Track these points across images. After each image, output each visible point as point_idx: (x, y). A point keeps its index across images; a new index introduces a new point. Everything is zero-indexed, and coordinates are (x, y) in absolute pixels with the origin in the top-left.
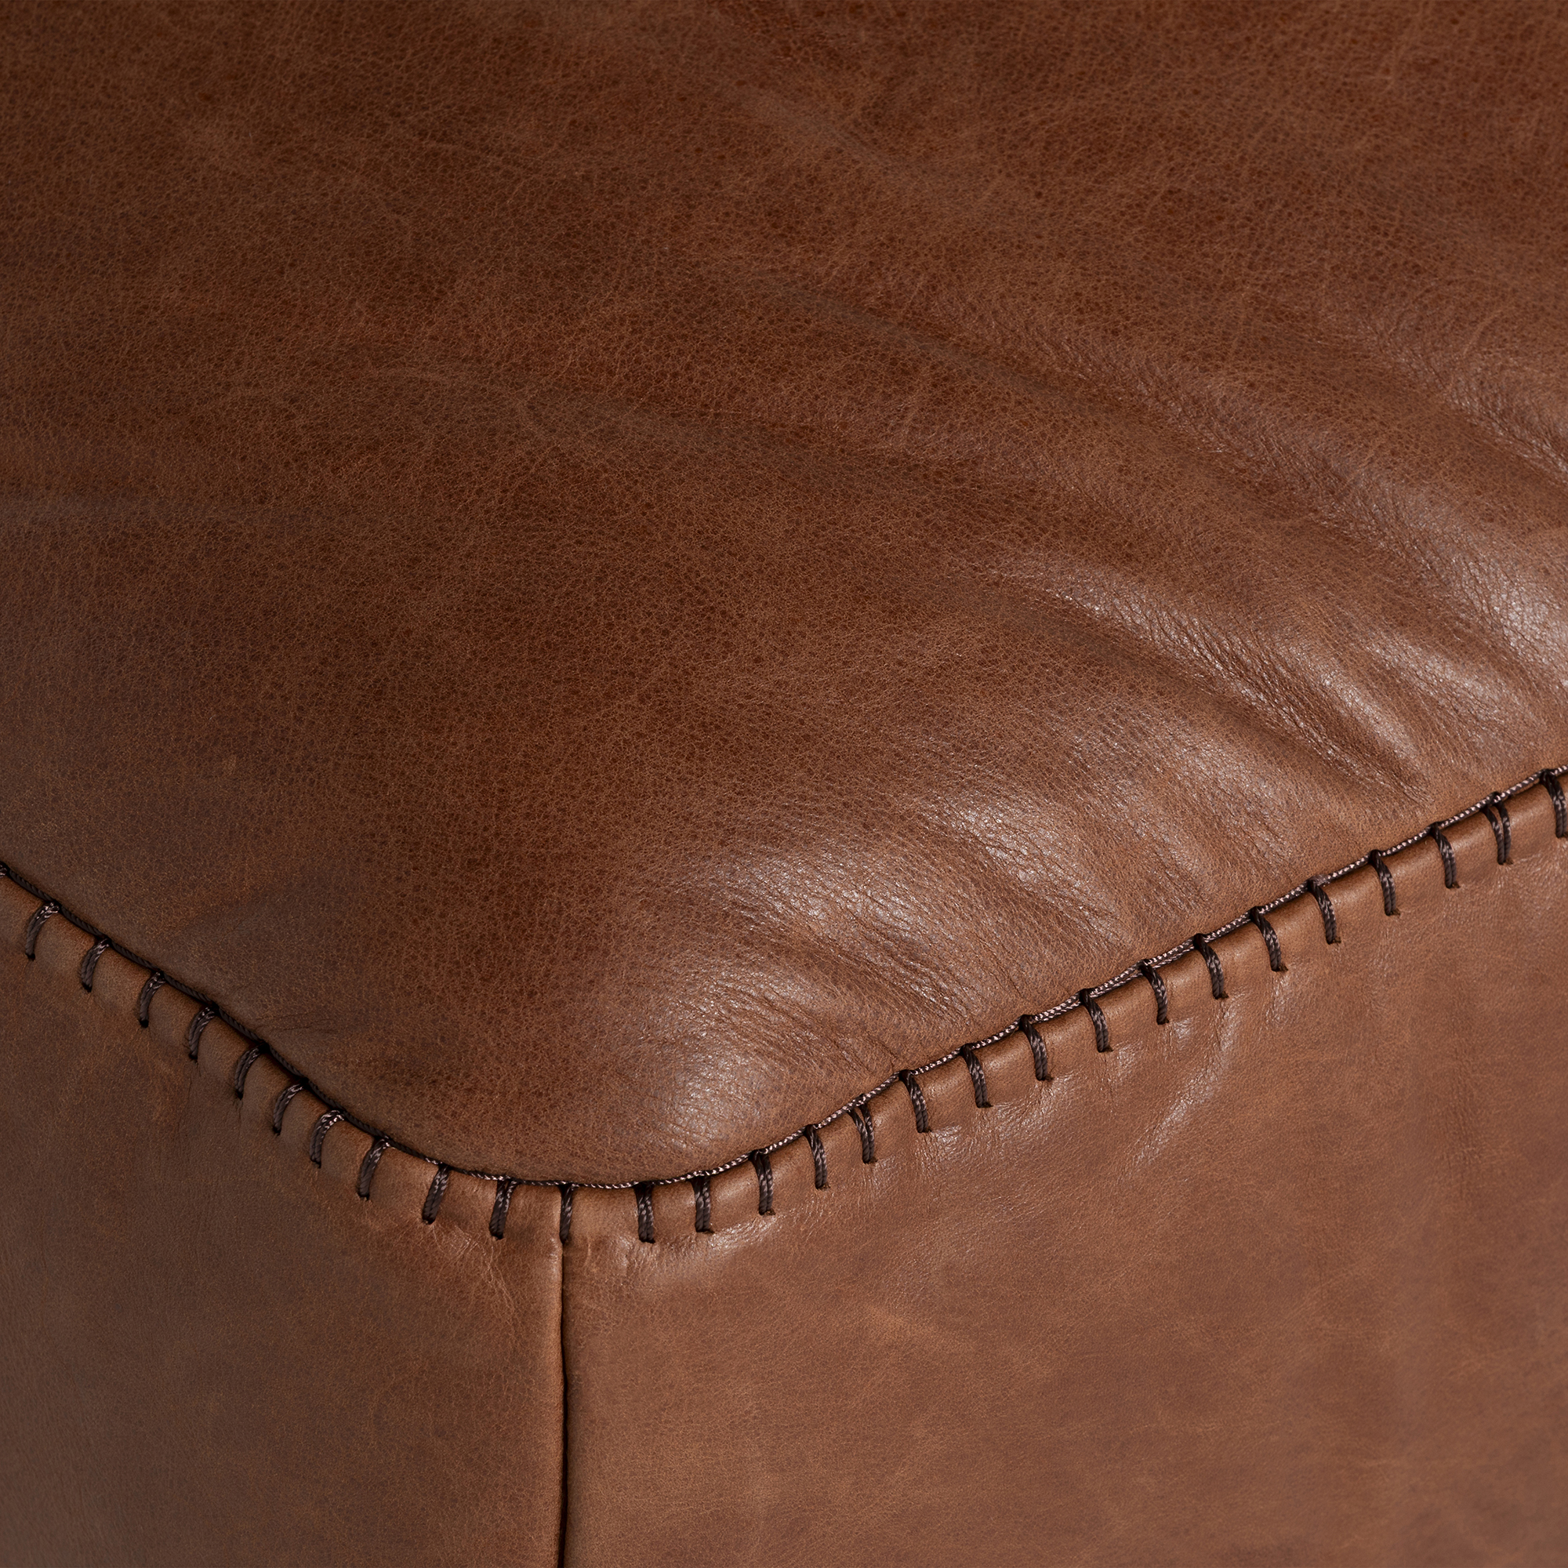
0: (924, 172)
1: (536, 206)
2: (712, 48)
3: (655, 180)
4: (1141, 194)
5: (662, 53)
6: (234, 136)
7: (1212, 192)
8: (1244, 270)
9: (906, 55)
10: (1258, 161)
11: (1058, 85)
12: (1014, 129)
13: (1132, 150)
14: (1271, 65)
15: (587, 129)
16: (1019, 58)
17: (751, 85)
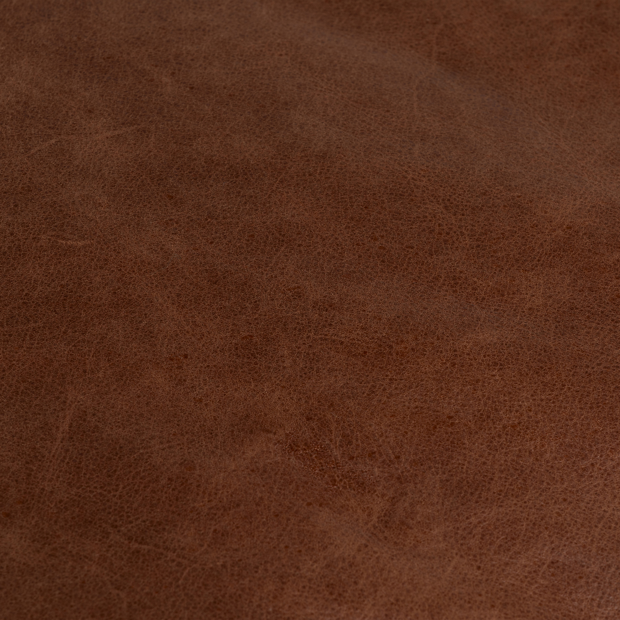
0: (414, 557)
1: (196, 585)
2: (292, 482)
3: (263, 566)
4: (536, 564)
5: (264, 486)
6: (23, 540)
7: (576, 562)
8: (595, 609)
9: (401, 483)
10: (601, 542)
11: (487, 499)
12: (463, 527)
13: (530, 538)
14: (606, 480)
15: (223, 535)
16: (465, 482)
17: (314, 505)
